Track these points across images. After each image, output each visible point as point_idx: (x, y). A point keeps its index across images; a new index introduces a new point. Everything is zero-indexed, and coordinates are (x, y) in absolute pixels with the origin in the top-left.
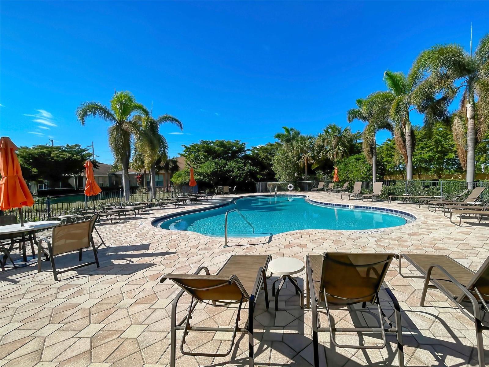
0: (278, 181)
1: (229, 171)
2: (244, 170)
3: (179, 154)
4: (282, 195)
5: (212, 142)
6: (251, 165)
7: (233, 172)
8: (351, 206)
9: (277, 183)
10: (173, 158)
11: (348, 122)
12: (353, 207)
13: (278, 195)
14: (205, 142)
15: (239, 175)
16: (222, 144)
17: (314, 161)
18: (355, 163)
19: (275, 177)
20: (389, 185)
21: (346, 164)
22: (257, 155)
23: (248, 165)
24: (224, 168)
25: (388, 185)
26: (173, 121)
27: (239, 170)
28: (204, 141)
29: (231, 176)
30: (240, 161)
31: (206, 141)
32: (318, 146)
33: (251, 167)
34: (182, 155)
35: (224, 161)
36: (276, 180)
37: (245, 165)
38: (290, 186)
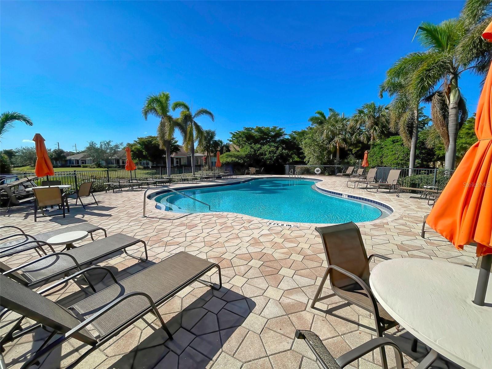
0: (306, 164)
1: (262, 154)
2: (275, 153)
3: (228, 140)
4: (302, 178)
5: (252, 129)
6: (283, 148)
7: (265, 155)
8: (345, 195)
9: (305, 166)
10: (227, 144)
11: (379, 97)
12: (347, 197)
13: (298, 178)
14: (246, 129)
15: (270, 158)
16: (260, 130)
17: (346, 144)
18: (391, 147)
19: (305, 160)
20: (420, 174)
21: (382, 148)
22: (294, 138)
23: (280, 148)
24: (257, 151)
25: (417, 174)
26: (207, 113)
27: (271, 154)
28: (247, 127)
29: (263, 158)
30: (273, 145)
31: (248, 128)
32: (351, 128)
33: (283, 150)
34: (230, 141)
35: (259, 146)
36: (304, 163)
37: (277, 149)
38: (318, 170)
